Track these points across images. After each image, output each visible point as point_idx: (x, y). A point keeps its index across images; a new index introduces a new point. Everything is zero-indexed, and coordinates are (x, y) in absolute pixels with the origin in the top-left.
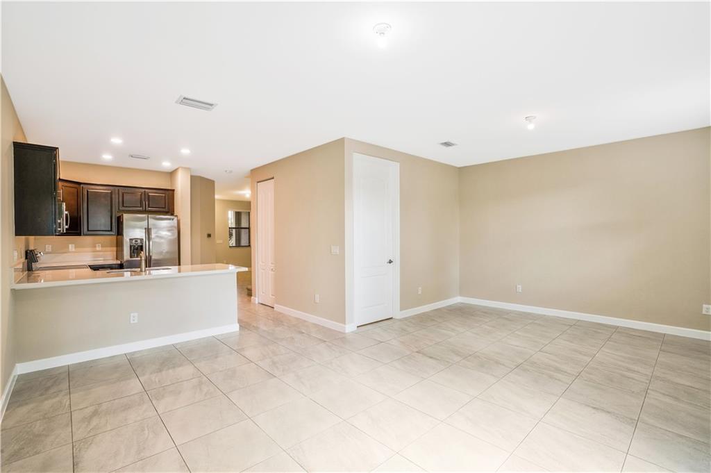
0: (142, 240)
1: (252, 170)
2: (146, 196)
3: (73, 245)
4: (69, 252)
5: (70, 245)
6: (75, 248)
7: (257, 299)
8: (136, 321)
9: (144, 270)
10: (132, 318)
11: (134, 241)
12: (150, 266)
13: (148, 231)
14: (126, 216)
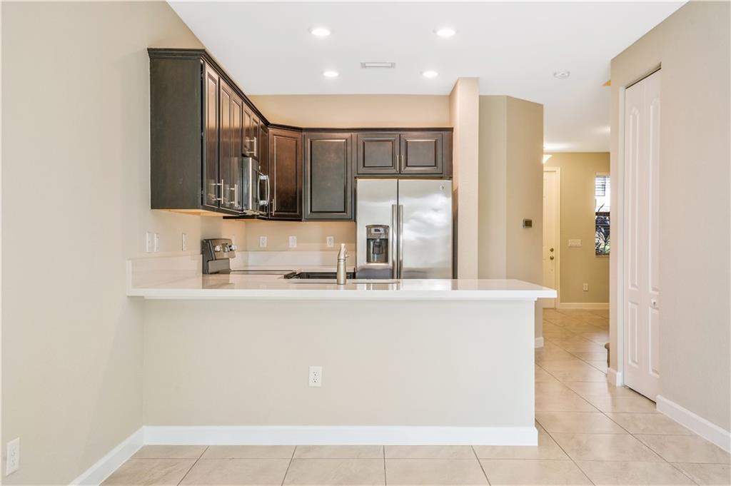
0: (386, 228)
1: (613, 60)
2: (403, 144)
3: (295, 237)
4: (287, 249)
5: (291, 237)
6: (298, 242)
7: (619, 374)
8: (319, 384)
9: (342, 282)
10: (312, 376)
11: (373, 230)
12: (399, 277)
13: (398, 210)
14: (362, 184)
